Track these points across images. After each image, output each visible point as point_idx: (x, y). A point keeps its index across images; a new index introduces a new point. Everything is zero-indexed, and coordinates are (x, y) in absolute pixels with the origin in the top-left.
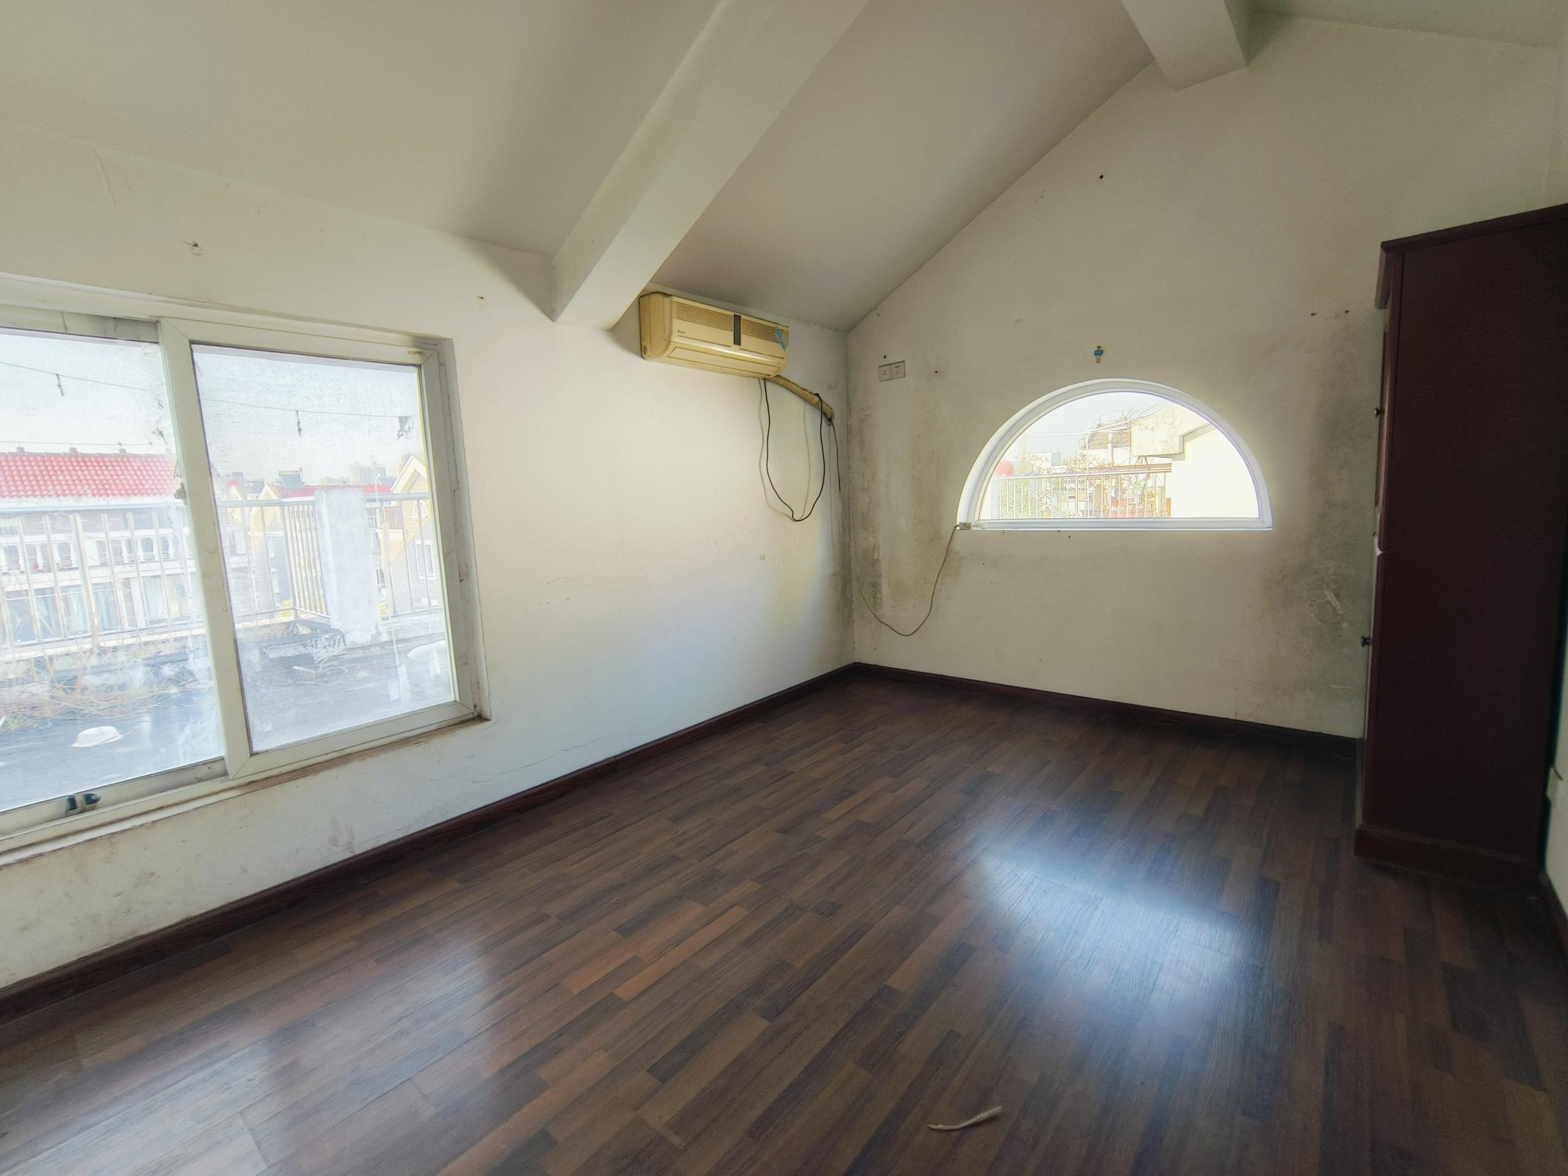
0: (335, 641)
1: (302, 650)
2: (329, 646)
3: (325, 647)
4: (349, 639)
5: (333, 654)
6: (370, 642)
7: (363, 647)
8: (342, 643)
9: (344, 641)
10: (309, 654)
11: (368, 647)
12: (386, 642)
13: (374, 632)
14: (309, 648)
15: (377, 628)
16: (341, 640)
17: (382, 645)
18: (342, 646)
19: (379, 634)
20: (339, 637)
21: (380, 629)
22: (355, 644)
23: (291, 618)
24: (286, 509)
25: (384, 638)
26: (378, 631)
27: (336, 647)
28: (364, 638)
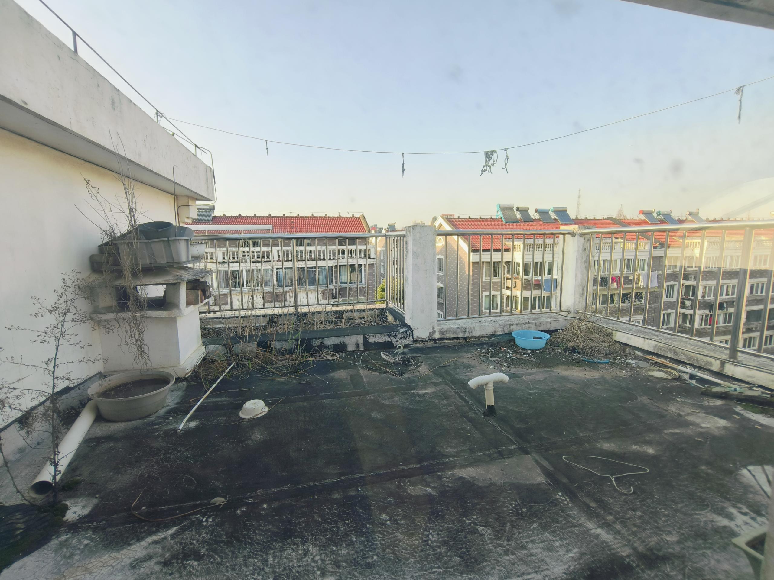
0: (407, 334)
1: (388, 339)
2: (403, 338)
3: (401, 338)
4: (416, 334)
5: (405, 344)
6: (428, 338)
7: (423, 341)
8: (411, 337)
9: (413, 335)
10: (391, 342)
11: (426, 341)
12: (438, 339)
13: (431, 331)
14: (392, 338)
15: (433, 328)
16: (411, 334)
17: (435, 340)
18: (411, 339)
19: (434, 332)
20: (410, 332)
21: (435, 329)
22: (419, 338)
23: (384, 306)
24: (388, 239)
25: (437, 336)
26: (434, 330)
27: (407, 339)
28: (424, 335)
